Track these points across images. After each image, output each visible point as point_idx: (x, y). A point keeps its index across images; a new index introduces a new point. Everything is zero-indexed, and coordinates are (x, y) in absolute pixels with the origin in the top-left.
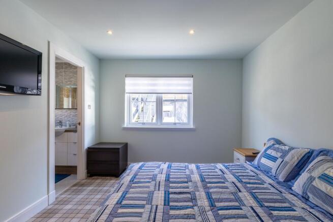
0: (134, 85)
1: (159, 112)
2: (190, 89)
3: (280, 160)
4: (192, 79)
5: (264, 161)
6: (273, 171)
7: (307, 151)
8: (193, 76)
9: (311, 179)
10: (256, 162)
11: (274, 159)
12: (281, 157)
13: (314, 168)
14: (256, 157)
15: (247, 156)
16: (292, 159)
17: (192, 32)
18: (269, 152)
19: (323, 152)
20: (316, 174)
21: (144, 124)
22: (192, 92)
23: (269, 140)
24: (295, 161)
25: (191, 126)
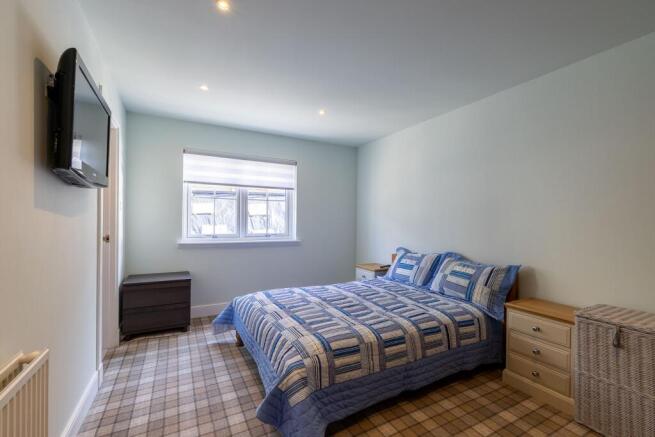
0: (197, 168)
1: (243, 216)
2: (293, 182)
3: (416, 267)
4: (294, 168)
5: (400, 271)
6: (411, 279)
7: (436, 255)
8: (296, 164)
9: (445, 276)
10: (390, 274)
11: (410, 267)
12: (417, 264)
13: (445, 268)
14: (386, 270)
15: (376, 271)
16: (426, 264)
17: (322, 112)
18: (403, 261)
19: (449, 255)
20: (447, 272)
21: (214, 237)
22: (294, 186)
23: (398, 250)
24: (429, 266)
25: (294, 238)
